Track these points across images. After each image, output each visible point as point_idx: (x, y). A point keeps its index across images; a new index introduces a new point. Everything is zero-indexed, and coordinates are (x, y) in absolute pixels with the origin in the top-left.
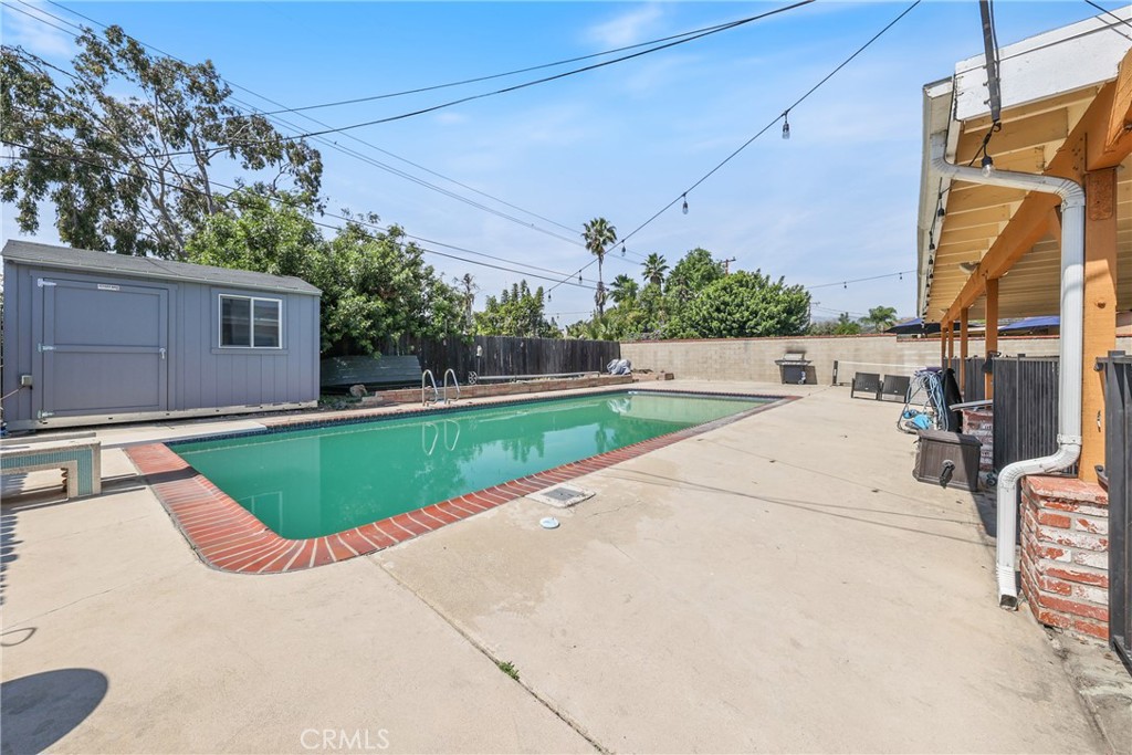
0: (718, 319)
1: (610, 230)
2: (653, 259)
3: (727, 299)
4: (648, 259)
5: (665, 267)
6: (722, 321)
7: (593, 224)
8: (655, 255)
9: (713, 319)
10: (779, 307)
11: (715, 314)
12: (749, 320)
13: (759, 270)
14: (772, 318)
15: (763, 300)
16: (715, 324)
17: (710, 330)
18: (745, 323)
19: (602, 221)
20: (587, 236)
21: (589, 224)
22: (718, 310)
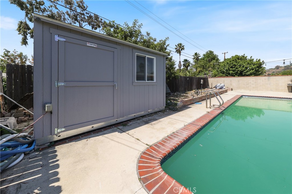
0: (232, 70)
1: (183, 46)
2: (196, 54)
3: (235, 63)
4: (194, 54)
5: (200, 56)
6: (233, 71)
7: (178, 45)
8: (197, 53)
9: (230, 70)
10: (255, 66)
11: (231, 69)
12: (245, 70)
13: (244, 54)
14: (253, 69)
15: (248, 64)
16: (231, 72)
17: (229, 74)
18: (243, 71)
19: (181, 44)
20: (176, 49)
21: (177, 45)
22: (232, 67)
